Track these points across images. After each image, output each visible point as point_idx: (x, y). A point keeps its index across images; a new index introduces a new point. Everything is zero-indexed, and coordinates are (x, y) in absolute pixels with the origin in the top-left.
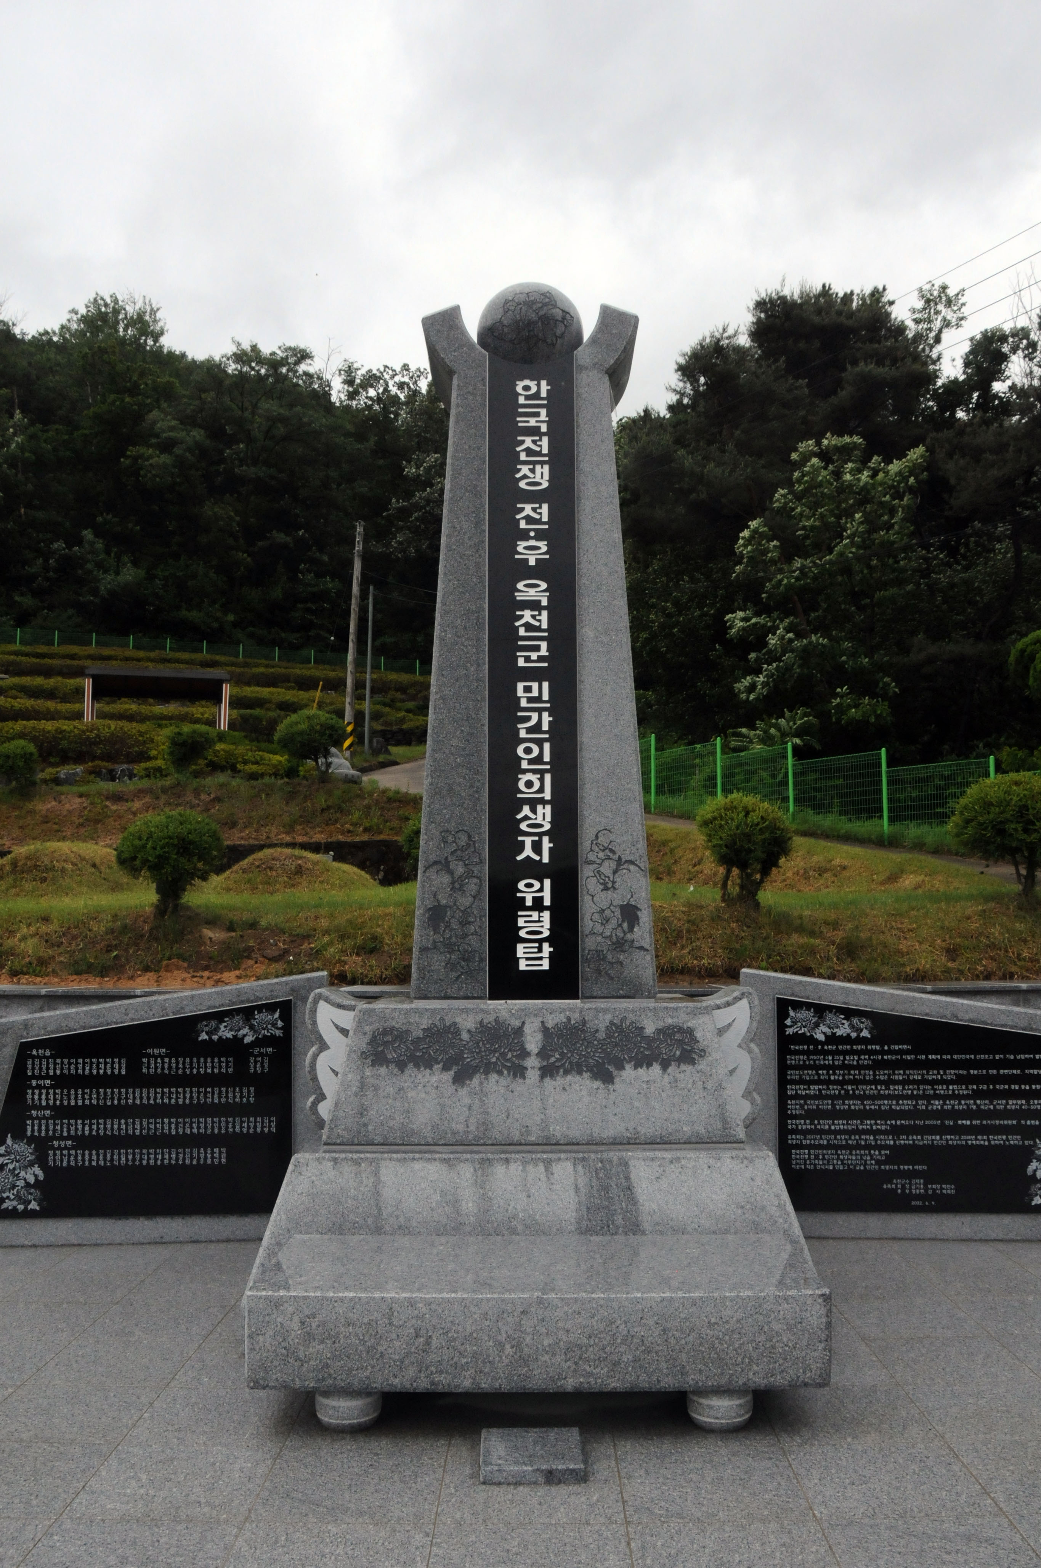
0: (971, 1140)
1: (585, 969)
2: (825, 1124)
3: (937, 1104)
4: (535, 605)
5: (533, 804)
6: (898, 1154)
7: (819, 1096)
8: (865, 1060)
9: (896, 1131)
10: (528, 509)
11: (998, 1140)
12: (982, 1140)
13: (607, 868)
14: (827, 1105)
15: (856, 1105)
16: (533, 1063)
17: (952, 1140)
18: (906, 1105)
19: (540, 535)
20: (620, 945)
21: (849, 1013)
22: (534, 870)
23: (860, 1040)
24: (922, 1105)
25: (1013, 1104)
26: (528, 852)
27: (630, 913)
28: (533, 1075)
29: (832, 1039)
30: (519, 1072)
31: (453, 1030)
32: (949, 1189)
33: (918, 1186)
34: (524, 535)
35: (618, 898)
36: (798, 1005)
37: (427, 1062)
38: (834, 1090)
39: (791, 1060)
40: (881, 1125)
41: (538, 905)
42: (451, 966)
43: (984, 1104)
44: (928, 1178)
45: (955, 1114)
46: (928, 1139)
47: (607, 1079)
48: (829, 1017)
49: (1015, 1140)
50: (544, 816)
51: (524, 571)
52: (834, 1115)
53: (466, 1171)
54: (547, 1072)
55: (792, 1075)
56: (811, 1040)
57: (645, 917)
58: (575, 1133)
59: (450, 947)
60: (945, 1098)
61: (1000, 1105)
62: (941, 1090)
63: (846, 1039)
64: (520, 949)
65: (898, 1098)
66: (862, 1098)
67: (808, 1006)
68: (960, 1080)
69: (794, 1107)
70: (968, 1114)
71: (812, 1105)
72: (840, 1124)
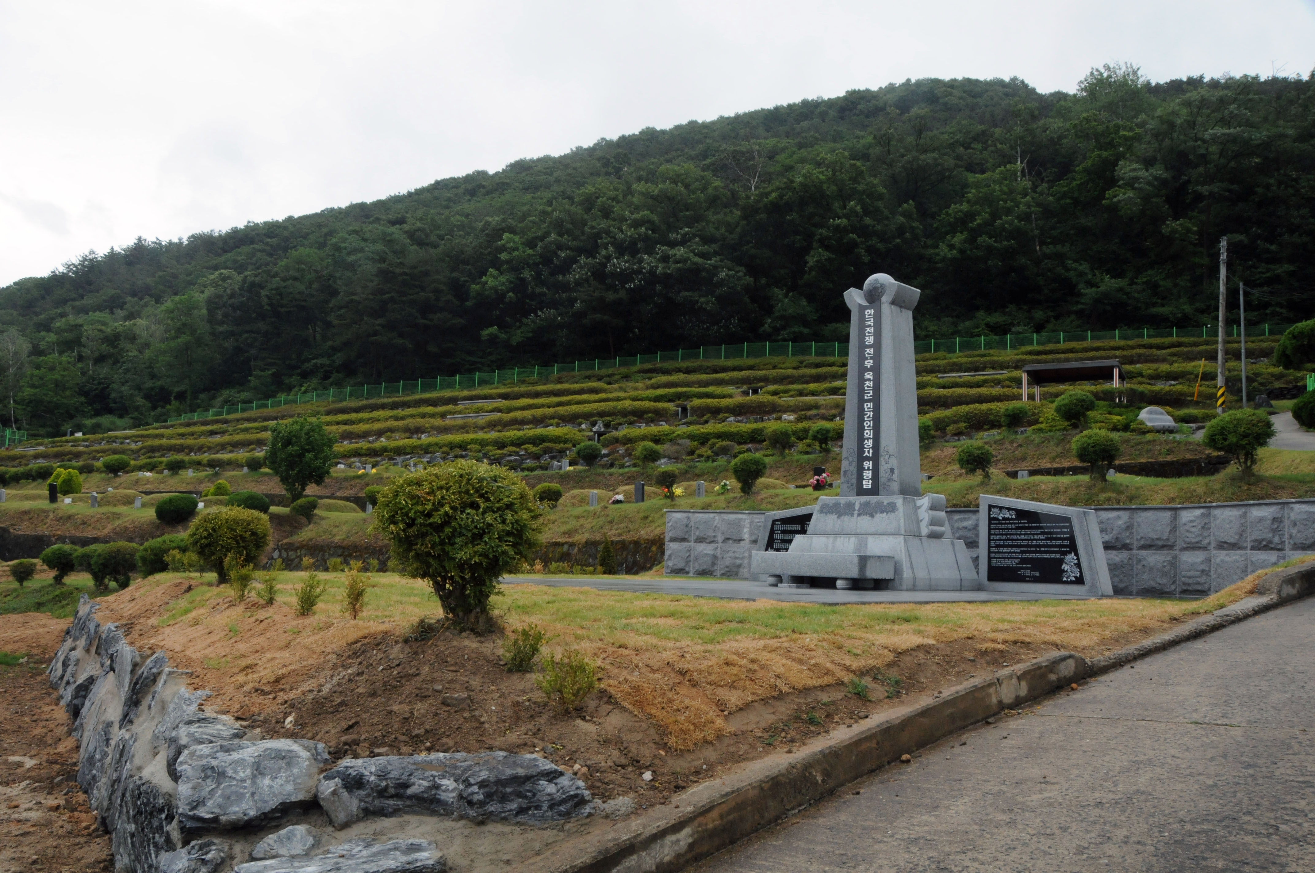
0: (1045, 556)
1: (881, 488)
2: (1001, 550)
3: (1034, 542)
4: (869, 380)
5: (868, 439)
6: (1023, 561)
7: (1000, 540)
8: (1013, 526)
9: (1022, 552)
10: (868, 351)
11: (1053, 556)
12: (1048, 556)
13: (887, 457)
14: (1001, 543)
15: (1010, 543)
16: (856, 512)
17: (1039, 555)
18: (1025, 543)
19: (871, 358)
20: (889, 480)
21: (1009, 509)
22: (868, 459)
23: (1012, 519)
24: (1030, 543)
25: (1058, 542)
26: (866, 454)
27: (892, 470)
28: (855, 516)
29: (1004, 519)
30: (852, 515)
31: (839, 504)
32: (1037, 574)
33: (1028, 573)
34: (867, 359)
35: (889, 466)
36: (994, 507)
37: (832, 513)
38: (1004, 537)
39: (992, 526)
40: (1018, 550)
41: (869, 469)
42: (848, 487)
43: (1049, 542)
44: (1032, 569)
45: (1040, 546)
46: (1034, 555)
47: (872, 516)
48: (1003, 511)
49: (1058, 556)
50: (870, 443)
51: (867, 370)
52: (1004, 546)
53: (831, 540)
54: (859, 515)
55: (992, 532)
56: (997, 519)
57: (896, 472)
58: (863, 532)
59: (848, 482)
60: (1037, 540)
61: (1054, 542)
62: (1036, 537)
63: (1008, 519)
64: (864, 482)
65: (1023, 540)
66: (1012, 540)
67: (997, 507)
68: (1042, 533)
69: (992, 544)
70: (1044, 546)
71: (998, 543)
72: (1005, 550)
